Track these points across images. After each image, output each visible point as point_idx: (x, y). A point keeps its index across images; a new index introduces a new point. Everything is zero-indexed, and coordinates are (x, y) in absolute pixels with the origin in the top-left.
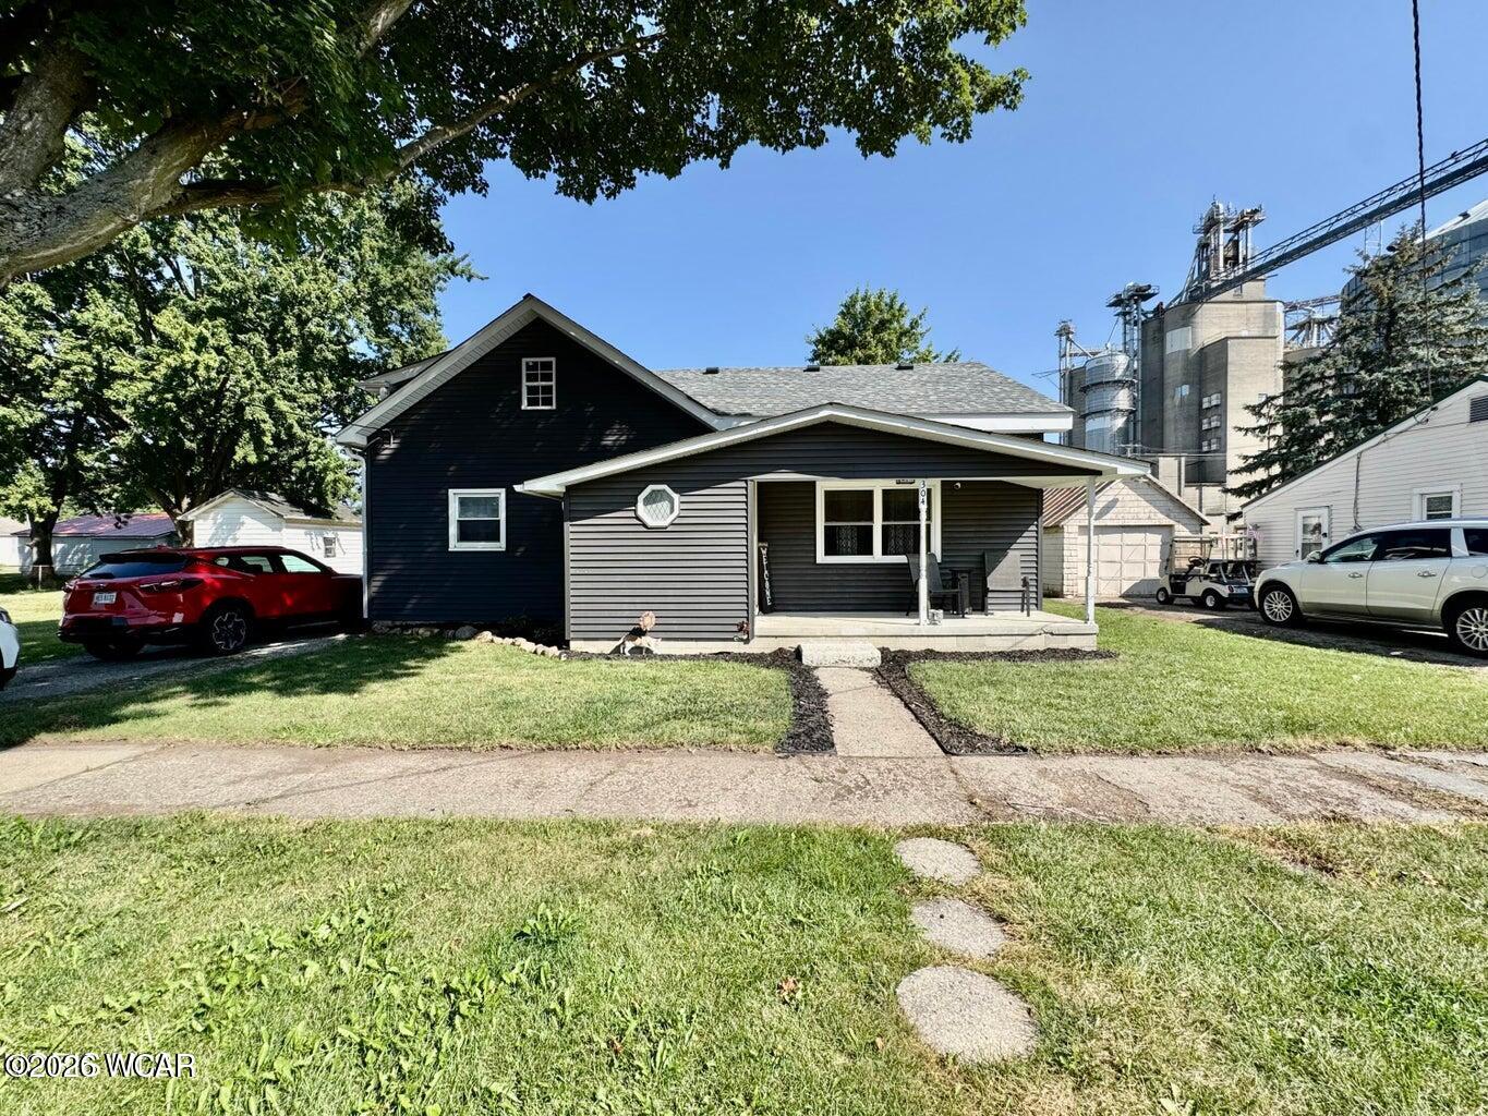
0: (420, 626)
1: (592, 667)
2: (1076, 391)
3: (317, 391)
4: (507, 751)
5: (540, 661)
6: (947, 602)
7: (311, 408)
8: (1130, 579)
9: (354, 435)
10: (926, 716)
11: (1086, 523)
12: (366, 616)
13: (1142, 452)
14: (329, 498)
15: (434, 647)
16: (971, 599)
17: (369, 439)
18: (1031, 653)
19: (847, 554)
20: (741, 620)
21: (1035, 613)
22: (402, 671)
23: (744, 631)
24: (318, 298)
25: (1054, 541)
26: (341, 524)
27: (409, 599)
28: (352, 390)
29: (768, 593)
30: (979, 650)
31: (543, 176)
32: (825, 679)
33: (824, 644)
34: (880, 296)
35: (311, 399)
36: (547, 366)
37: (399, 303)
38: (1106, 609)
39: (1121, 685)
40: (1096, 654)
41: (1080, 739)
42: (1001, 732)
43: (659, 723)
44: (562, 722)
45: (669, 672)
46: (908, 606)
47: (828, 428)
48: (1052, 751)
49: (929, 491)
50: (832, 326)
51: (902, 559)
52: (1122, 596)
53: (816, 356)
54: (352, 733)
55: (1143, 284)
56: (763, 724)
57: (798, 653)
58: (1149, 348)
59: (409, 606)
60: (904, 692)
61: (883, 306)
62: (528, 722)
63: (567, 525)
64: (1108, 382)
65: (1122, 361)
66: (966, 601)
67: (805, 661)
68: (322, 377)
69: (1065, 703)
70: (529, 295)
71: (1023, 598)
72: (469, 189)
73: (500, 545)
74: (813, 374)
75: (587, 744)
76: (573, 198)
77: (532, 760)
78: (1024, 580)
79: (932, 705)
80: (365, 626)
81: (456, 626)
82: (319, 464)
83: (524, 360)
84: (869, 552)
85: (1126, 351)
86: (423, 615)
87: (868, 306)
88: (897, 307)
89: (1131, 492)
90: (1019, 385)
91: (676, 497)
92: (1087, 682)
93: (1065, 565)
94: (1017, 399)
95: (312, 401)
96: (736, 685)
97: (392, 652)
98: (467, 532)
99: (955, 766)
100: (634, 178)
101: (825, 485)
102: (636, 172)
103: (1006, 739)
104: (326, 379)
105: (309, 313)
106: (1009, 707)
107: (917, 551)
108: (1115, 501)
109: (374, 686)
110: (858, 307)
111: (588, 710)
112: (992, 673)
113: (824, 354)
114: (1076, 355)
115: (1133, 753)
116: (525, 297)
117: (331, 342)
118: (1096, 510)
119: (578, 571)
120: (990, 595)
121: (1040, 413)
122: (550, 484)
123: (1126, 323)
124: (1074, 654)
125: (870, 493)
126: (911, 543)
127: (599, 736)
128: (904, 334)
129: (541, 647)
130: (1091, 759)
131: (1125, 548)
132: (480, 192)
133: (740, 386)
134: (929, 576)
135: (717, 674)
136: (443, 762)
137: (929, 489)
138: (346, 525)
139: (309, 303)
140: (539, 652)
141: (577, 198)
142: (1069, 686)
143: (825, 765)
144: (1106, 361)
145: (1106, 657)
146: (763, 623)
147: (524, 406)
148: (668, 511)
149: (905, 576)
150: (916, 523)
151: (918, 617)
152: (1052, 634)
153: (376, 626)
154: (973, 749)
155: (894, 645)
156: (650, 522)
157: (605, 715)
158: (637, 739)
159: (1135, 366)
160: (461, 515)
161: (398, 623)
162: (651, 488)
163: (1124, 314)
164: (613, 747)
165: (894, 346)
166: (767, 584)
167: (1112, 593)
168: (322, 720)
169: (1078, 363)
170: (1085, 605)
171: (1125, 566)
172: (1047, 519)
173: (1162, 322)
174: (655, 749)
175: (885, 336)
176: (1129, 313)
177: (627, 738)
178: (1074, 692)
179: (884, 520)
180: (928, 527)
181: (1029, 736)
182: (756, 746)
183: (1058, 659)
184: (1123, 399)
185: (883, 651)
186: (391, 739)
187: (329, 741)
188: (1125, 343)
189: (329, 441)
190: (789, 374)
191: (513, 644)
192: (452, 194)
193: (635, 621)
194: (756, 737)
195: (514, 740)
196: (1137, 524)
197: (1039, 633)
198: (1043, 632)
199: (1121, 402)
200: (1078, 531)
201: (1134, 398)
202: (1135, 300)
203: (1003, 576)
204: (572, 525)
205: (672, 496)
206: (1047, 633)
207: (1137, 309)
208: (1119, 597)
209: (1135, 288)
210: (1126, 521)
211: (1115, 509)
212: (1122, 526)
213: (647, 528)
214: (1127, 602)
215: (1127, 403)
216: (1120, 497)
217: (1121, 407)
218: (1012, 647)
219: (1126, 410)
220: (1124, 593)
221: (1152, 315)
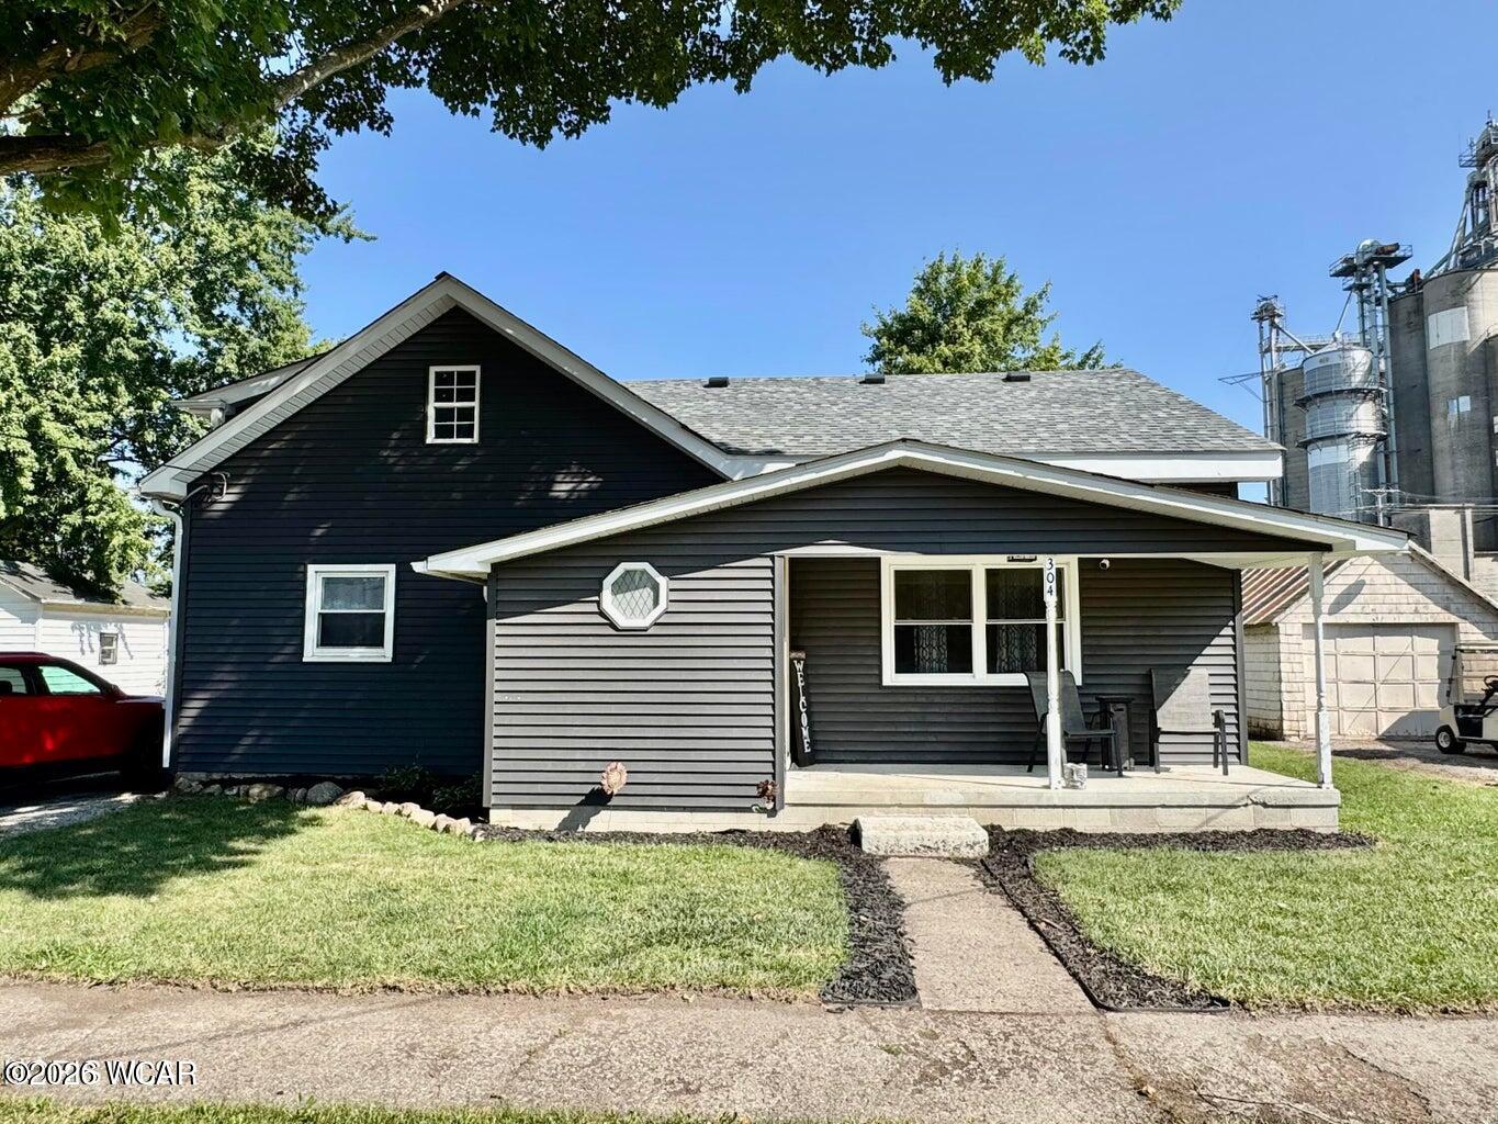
0: (252, 782)
1: (525, 853)
2: (1289, 405)
3: (108, 408)
4: (394, 995)
5: (442, 843)
6: (1092, 751)
7: (96, 433)
8: (1392, 710)
9: (169, 481)
10: (1064, 942)
11: (1312, 621)
12: (166, 764)
13: (1402, 500)
14: (114, 574)
15: (278, 817)
16: (1132, 745)
17: (191, 487)
18: (1233, 836)
19: (931, 671)
20: (763, 778)
21: (1237, 771)
22: (224, 858)
23: (768, 795)
24: (118, 269)
25: (1264, 648)
26: (129, 612)
27: (241, 737)
28: (157, 405)
29: (805, 733)
30: (1149, 831)
31: (476, 112)
32: (901, 879)
33: (894, 820)
34: (977, 264)
35: (97, 420)
36: (467, 378)
37: (240, 275)
38: (1352, 761)
39: (1379, 893)
40: (1339, 840)
41: (1315, 986)
42: (1186, 973)
43: (635, 950)
44: (481, 948)
45: (644, 862)
46: (1031, 756)
47: (899, 475)
48: (1269, 1006)
49: (1060, 572)
50: (904, 310)
51: (1019, 680)
52: (1381, 739)
53: (878, 355)
54: (150, 961)
55: (1386, 242)
56: (801, 953)
57: (855, 833)
58: (1403, 339)
59: (240, 750)
60: (1028, 900)
61: (981, 279)
62: (427, 948)
63: (491, 623)
64: (1338, 392)
65: (1360, 357)
66: (1124, 750)
67: (865, 847)
68: (116, 384)
69: (1289, 924)
70: (444, 274)
71: (1216, 744)
72: (364, 126)
73: (385, 654)
74: (874, 388)
75: (521, 984)
76: (517, 140)
77: (431, 1011)
78: (1217, 715)
79: (1072, 923)
80: (164, 780)
81: (308, 781)
82: (102, 519)
83: (433, 370)
84: (966, 667)
85: (1366, 344)
86: (258, 766)
87: (957, 280)
88: (1003, 279)
89: (1384, 570)
90: (1197, 406)
91: (662, 581)
92: (1324, 887)
93: (1284, 687)
94: (1195, 430)
95: (97, 423)
96: (757, 887)
97: (208, 825)
98: (332, 631)
99: (1112, 1030)
100: (609, 108)
101: (893, 562)
102: (611, 101)
103: (1194, 984)
104: (122, 389)
105: (104, 292)
106: (1195, 931)
107: (1043, 667)
108: (1360, 585)
109: (181, 883)
110: (943, 280)
111: (522, 926)
112: (1170, 871)
113: (891, 352)
114: (1286, 349)
115: (1402, 1011)
116: (438, 278)
117: (132, 333)
118: (1328, 599)
119: (506, 698)
120: (1162, 739)
121: (1232, 452)
122: (470, 561)
123: (1362, 301)
124: (1301, 839)
125: (966, 576)
126: (1033, 654)
127: (540, 972)
128: (1016, 320)
129: (443, 820)
130: (1334, 1020)
131: (1380, 659)
132: (380, 128)
133: (764, 406)
134: (1063, 708)
135: (726, 868)
136: (294, 1012)
137: (1061, 569)
138: (136, 613)
139: (105, 275)
140: (441, 827)
141: (523, 138)
142: (1295, 893)
143: (902, 1024)
144: (1335, 360)
145: (1356, 843)
146: (799, 783)
147: (431, 439)
148: (650, 602)
149: (1025, 706)
150: (1042, 622)
151: (1047, 774)
152: (1265, 805)
153: (182, 780)
154: (1141, 1000)
155: (1010, 822)
156: (622, 622)
157: (550, 935)
158: (601, 976)
159: (1382, 366)
160: (325, 604)
161: (216, 776)
162: (623, 567)
163: (1360, 288)
164: (563, 991)
165: (999, 340)
166: (804, 720)
167: (1360, 732)
168: (102, 939)
169: (1292, 361)
170: (1318, 751)
171: (1382, 689)
172: (1250, 615)
174: (629, 994)
175: (985, 324)
176: (1368, 286)
177: (584, 976)
178: (1303, 905)
179: (990, 616)
180: (1060, 628)
181: (1231, 979)
182: (792, 992)
183: (1276, 846)
184: (1365, 418)
185: (993, 830)
186: (210, 973)
187: (113, 975)
188: (1364, 332)
189: (119, 483)
190: (838, 387)
191: (399, 813)
192: (340, 132)
193: (595, 778)
194: (791, 976)
195: (405, 976)
196: (1397, 621)
197: (1244, 803)
198: (1250, 802)
199: (1362, 423)
200: (1301, 632)
201: (1384, 416)
202: (1375, 266)
203: (1182, 710)
204: (497, 624)
205: (657, 579)
206: (1256, 803)
207: (1378, 280)
208: (1377, 739)
209: (1374, 249)
210: (1380, 616)
211: (1360, 598)
212: (1373, 625)
213: (617, 629)
214: (1388, 748)
215: (1372, 424)
216: (1367, 579)
217: (1363, 431)
218: (1200, 826)
219: (1372, 436)
220: (1383, 735)
221: (1403, 289)
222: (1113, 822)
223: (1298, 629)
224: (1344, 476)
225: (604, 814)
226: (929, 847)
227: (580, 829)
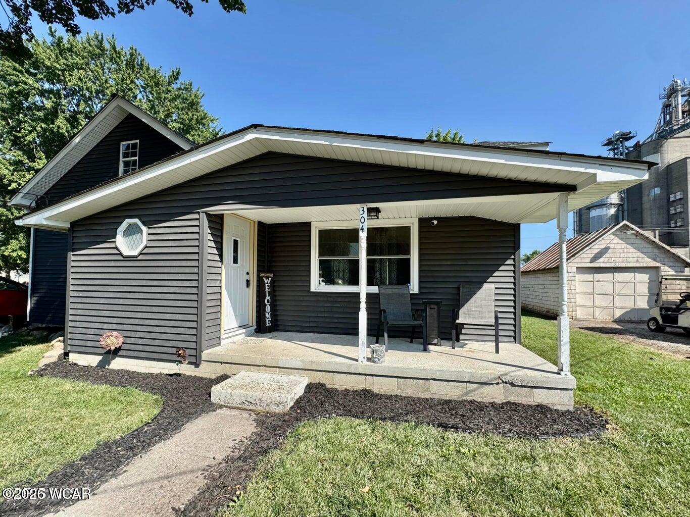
8: (621, 308)
9: (20, 199)
11: (583, 265)
18: (487, 405)
20: (189, 345)
21: (509, 349)
29: (268, 316)
30: (424, 396)
36: (135, 146)
38: (599, 334)
52: (615, 321)
55: (625, 131)
63: (69, 255)
66: (435, 332)
67: (213, 399)
78: (495, 313)
83: (122, 144)
84: (356, 282)
89: (620, 242)
91: (144, 228)
101: (319, 225)
123: (615, 154)
124: (542, 414)
125: (356, 232)
126: (394, 275)
131: (617, 284)
145: (587, 427)
148: (138, 242)
152: (512, 384)
156: (126, 253)
162: (127, 222)
163: (614, 149)
166: (268, 309)
167: (603, 318)
171: (617, 298)
173: (639, 152)
176: (617, 149)
179: (368, 254)
184: (614, 198)
196: (626, 266)
197: (496, 382)
198: (500, 381)
199: (613, 200)
200: (575, 271)
201: (622, 197)
202: (621, 141)
203: (477, 309)
204: (73, 255)
205: (142, 228)
206: (506, 383)
207: (622, 146)
208: (613, 321)
209: (621, 134)
210: (617, 263)
211: (607, 255)
212: (614, 268)
213: (124, 257)
214: (619, 327)
215: (617, 200)
216: (611, 246)
217: (613, 202)
218: (463, 396)
219: (617, 204)
220: (617, 319)
221: (632, 149)
222: (399, 388)
223: (574, 269)
224: (605, 219)
225: (118, 359)
226: (251, 402)
227: (107, 367)
